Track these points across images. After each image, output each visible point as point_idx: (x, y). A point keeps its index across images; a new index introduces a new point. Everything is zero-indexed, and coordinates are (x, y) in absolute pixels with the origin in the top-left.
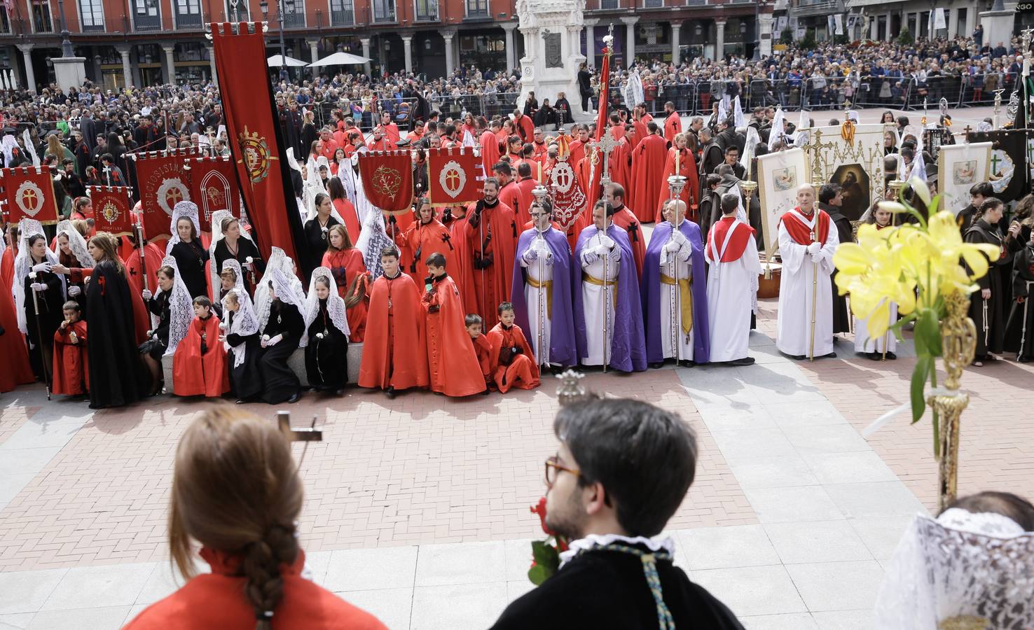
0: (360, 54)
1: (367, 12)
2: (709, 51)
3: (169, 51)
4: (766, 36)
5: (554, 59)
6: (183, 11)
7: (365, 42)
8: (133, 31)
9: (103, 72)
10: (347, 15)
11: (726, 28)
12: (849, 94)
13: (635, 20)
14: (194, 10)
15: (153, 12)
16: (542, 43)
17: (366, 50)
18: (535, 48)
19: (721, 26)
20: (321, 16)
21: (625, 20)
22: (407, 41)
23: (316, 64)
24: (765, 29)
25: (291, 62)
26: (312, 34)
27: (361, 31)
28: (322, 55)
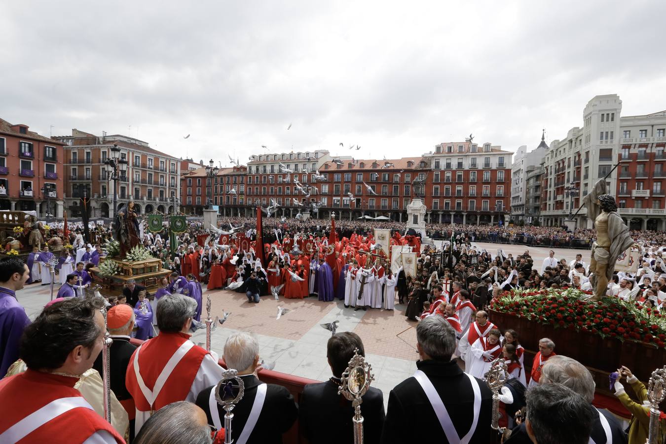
0: (388, 217)
1: (391, 206)
2: (490, 224)
3: (340, 212)
4: (507, 221)
5: (416, 222)
6: (345, 203)
7: (390, 214)
8: (333, 207)
9: (326, 216)
10: (385, 207)
11: (494, 218)
12: (513, 239)
13: (466, 214)
14: (348, 203)
15: (338, 203)
16: (413, 217)
17: (390, 216)
18: (411, 219)
19: (492, 217)
20: (379, 206)
21: (463, 213)
22: (401, 214)
23: (376, 218)
24: (507, 219)
25: (367, 217)
26: (376, 211)
27: (389, 211)
28: (378, 216)
